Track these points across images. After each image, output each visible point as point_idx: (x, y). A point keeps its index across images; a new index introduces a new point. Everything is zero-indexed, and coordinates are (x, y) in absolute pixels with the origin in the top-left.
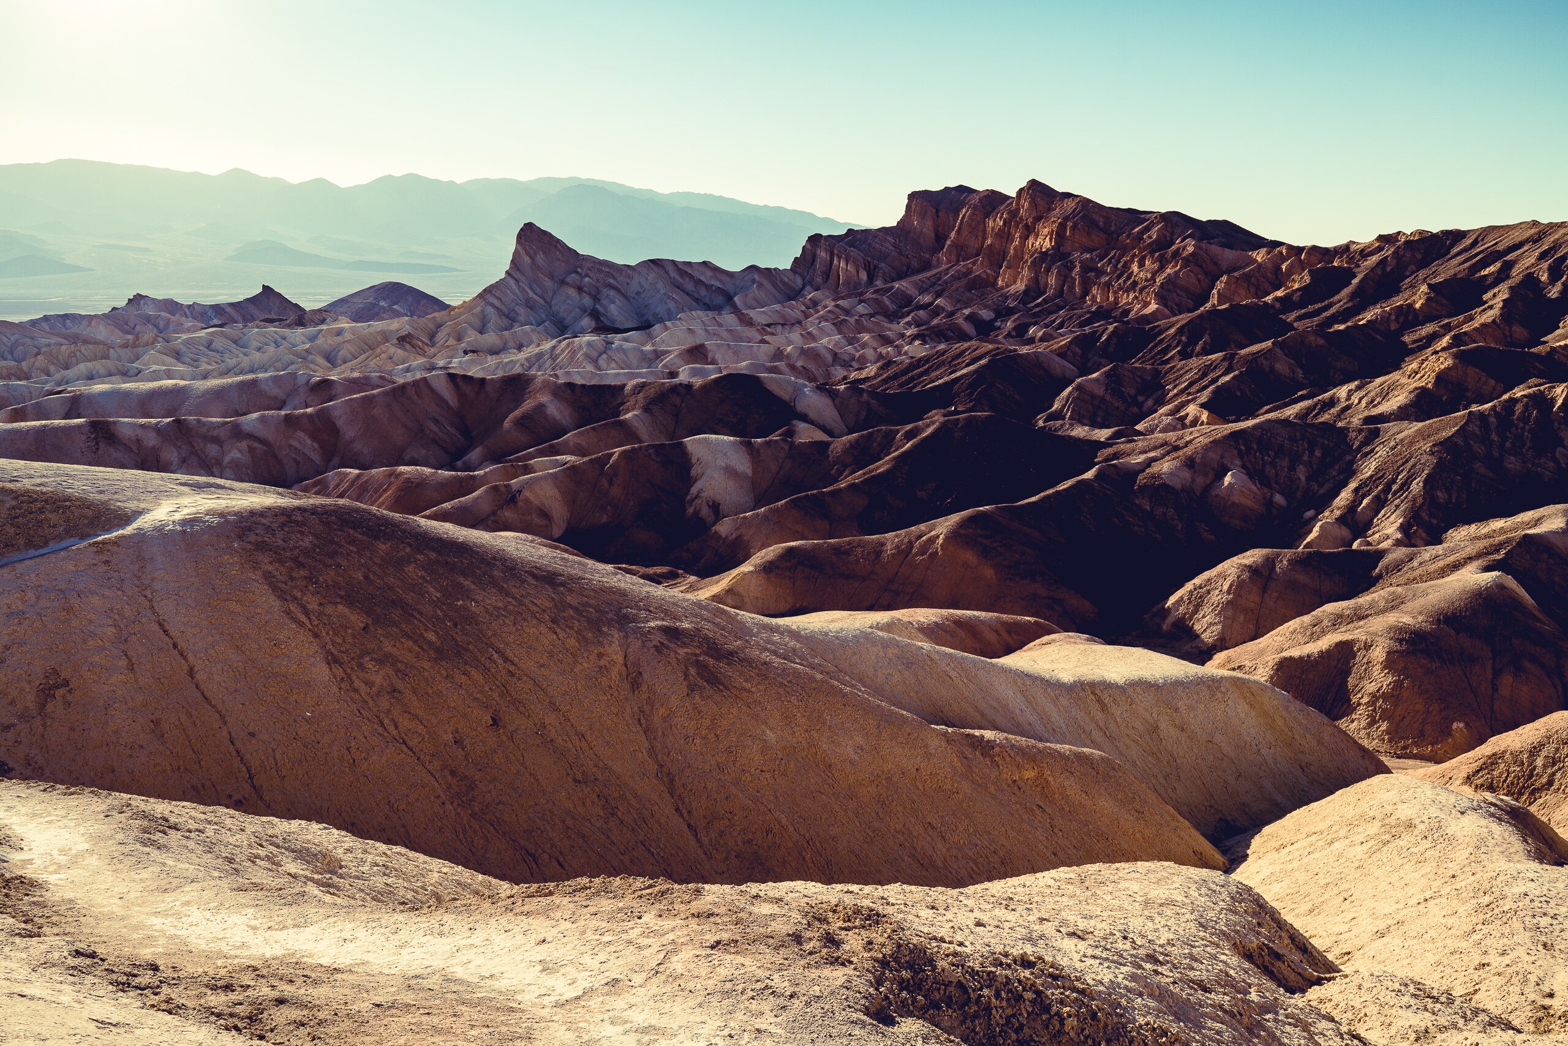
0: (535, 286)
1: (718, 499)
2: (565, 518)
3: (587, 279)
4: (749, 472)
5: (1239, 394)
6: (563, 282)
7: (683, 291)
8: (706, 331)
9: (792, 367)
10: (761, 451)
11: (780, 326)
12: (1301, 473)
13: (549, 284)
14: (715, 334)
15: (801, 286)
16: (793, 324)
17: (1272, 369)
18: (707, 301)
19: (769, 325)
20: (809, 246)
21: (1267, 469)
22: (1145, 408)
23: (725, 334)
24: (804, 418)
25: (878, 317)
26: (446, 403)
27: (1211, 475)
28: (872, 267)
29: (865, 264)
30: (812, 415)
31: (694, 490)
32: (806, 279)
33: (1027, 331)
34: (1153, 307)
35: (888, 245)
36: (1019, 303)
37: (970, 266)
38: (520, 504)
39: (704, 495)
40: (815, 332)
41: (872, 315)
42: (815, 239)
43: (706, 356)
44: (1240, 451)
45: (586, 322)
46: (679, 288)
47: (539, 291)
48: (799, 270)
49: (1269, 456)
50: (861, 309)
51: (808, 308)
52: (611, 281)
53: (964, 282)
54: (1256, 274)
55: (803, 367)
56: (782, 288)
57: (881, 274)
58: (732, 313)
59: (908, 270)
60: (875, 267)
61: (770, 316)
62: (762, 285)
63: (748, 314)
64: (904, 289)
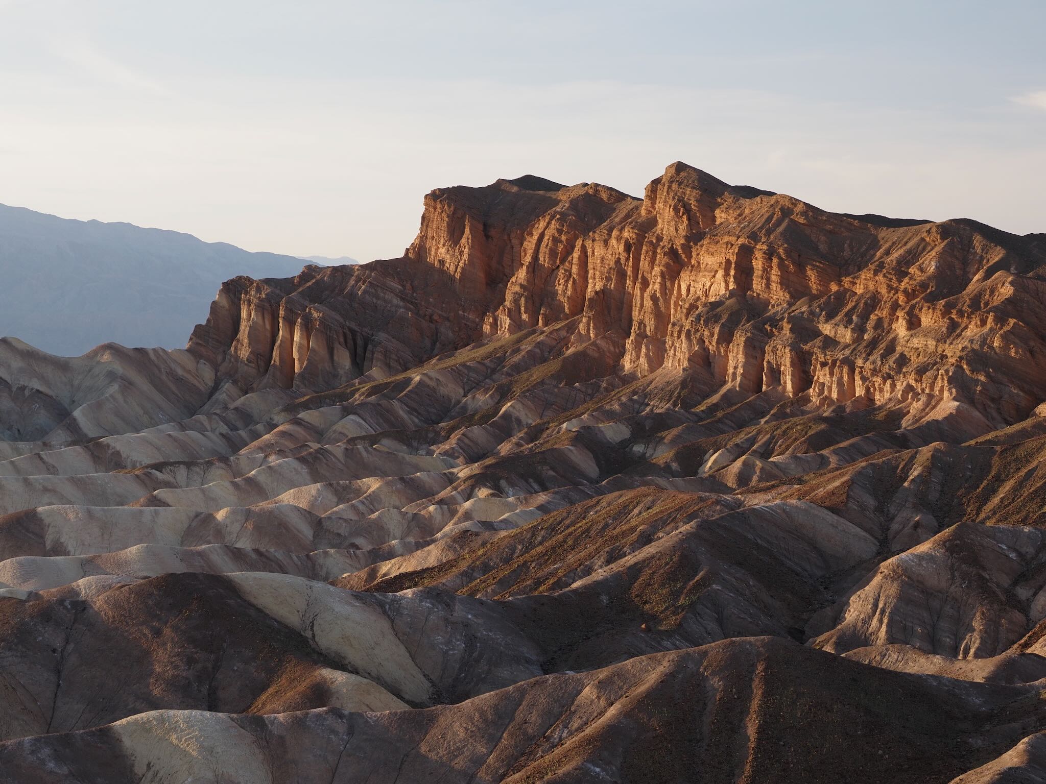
8: (27, 482)
11: (183, 469)
14: (46, 490)
15: (211, 384)
16: (209, 464)
18: (15, 420)
19: (159, 467)
20: (225, 303)
23: (68, 490)
24: (340, 662)
25: (388, 442)
28: (360, 342)
29: (344, 335)
32: (222, 369)
33: (701, 463)
34: (948, 405)
35: (389, 296)
36: (675, 405)
37: (563, 333)
40: (262, 479)
41: (373, 440)
43: (42, 537)
48: (206, 352)
50: (351, 425)
51: (234, 428)
53: (554, 366)
56: (174, 388)
57: (380, 356)
58: (73, 443)
59: (434, 344)
60: (367, 341)
61: (158, 449)
62: (131, 383)
63: (108, 446)
64: (432, 384)
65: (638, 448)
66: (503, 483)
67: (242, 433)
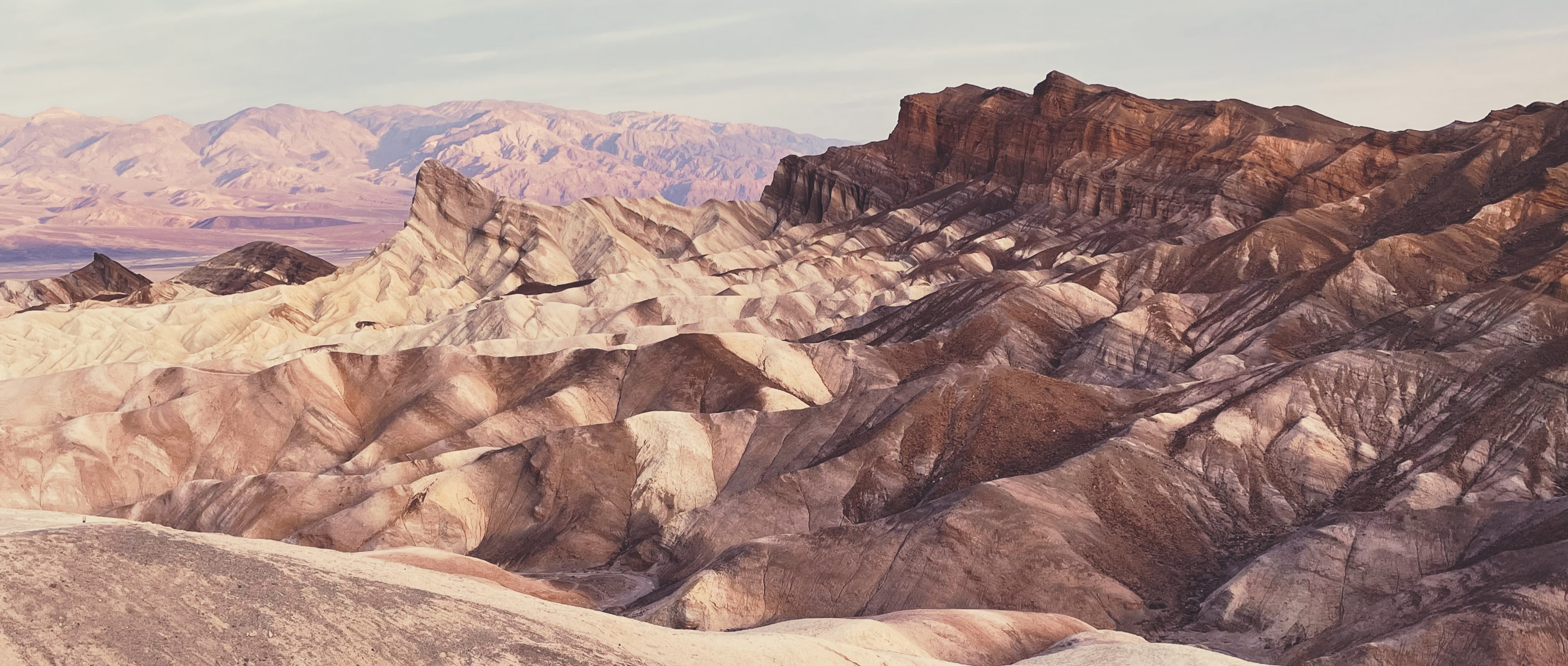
0: (442, 238)
1: (672, 489)
2: (483, 524)
3: (508, 226)
4: (710, 456)
5: (1315, 321)
6: (479, 234)
7: (629, 235)
8: (659, 282)
9: (766, 322)
10: (723, 427)
11: (750, 273)
12: (1394, 416)
13: (461, 234)
14: (670, 286)
15: (775, 221)
16: (767, 269)
17: (1356, 289)
18: (660, 246)
19: (736, 272)
20: (781, 171)
21: (1349, 411)
22: (1198, 348)
23: (683, 286)
24: (776, 385)
25: (871, 254)
26: (329, 389)
27: (1279, 424)
28: (861, 193)
29: (852, 189)
30: (786, 381)
31: (641, 481)
32: (781, 212)
33: (1056, 260)
34: (1212, 220)
35: (879, 164)
37: (982, 183)
38: (424, 510)
39: (654, 485)
40: (794, 277)
41: (862, 253)
42: (791, 163)
43: (661, 314)
44: (1313, 392)
45: (512, 282)
46: (624, 232)
47: (448, 244)
48: (772, 202)
49: (1351, 397)
50: (851, 244)
51: (785, 247)
52: (540, 227)
54: (1339, 170)
55: (779, 320)
56: (752, 224)
57: (874, 202)
58: (691, 259)
59: (905, 193)
60: (866, 192)
61: (739, 262)
62: (726, 222)
63: (710, 260)
64: (901, 217)
65: (1019, 253)
66: (932, 277)
67: (789, 251)
